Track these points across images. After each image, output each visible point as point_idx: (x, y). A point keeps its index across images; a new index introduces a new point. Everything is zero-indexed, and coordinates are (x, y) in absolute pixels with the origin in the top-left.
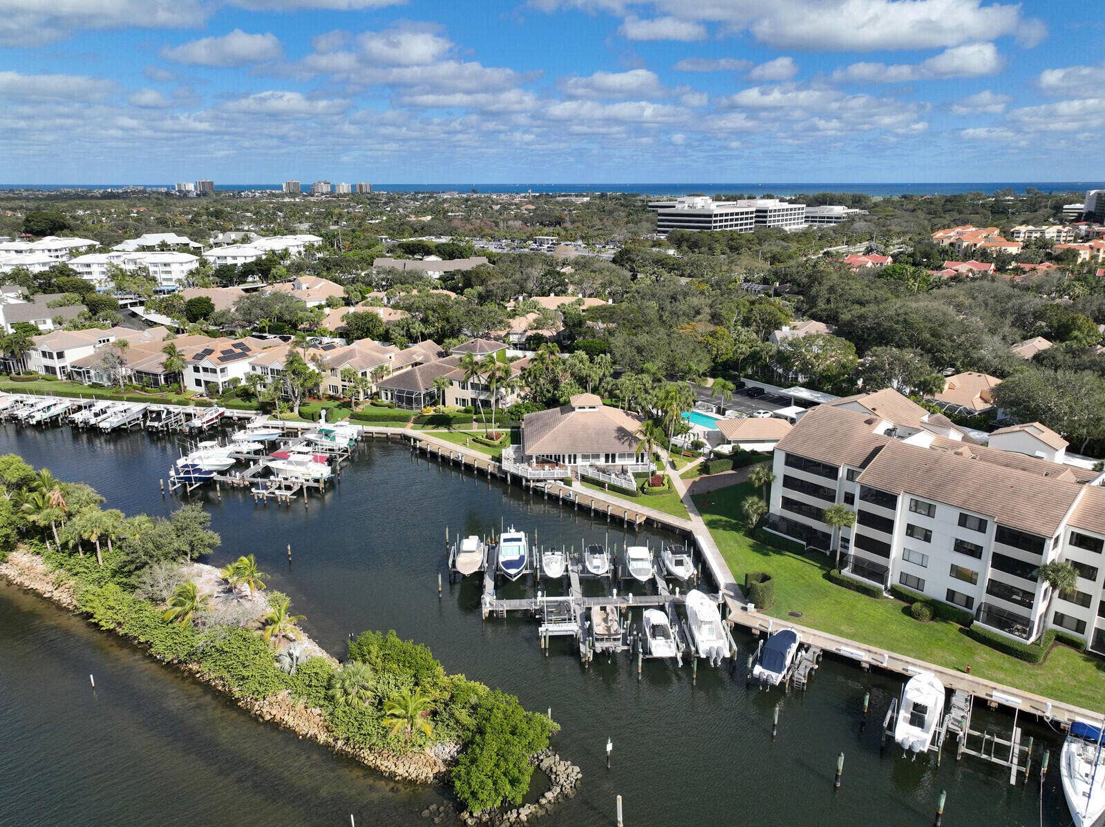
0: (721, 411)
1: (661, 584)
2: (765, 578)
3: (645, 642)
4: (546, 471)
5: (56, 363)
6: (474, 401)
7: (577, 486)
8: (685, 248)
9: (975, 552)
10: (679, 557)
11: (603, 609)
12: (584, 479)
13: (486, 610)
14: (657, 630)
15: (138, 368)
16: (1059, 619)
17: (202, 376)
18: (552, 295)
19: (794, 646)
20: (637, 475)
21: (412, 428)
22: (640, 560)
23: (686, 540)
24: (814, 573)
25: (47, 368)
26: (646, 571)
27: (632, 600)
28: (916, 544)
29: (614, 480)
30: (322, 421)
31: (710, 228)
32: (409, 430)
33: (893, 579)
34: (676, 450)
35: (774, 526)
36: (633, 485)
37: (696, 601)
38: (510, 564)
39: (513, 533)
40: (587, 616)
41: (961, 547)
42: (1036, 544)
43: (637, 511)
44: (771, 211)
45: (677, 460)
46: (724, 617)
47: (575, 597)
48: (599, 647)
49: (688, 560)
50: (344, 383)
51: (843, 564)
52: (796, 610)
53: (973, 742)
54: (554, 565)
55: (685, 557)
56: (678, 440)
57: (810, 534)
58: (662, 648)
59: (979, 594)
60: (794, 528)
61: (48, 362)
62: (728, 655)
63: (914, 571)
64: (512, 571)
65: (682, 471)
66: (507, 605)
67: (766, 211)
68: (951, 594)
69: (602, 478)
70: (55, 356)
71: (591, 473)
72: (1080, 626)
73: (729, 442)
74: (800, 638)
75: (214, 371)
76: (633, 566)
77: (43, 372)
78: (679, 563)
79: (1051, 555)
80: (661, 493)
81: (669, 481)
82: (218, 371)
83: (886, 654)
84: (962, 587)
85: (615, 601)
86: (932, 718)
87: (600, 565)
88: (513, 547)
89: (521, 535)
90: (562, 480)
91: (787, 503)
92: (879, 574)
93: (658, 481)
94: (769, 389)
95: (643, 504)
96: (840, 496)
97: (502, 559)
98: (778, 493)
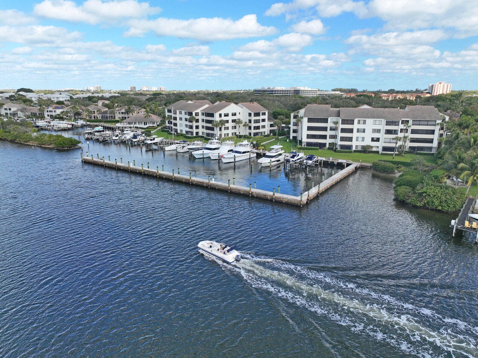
5: (8, 112)
6: (122, 117)
15: (31, 112)
17: (49, 113)
25: (6, 113)
32: (101, 123)
61: (6, 112)
67: (299, 91)
70: (8, 109)
75: (52, 111)
77: (5, 115)
82: (53, 111)
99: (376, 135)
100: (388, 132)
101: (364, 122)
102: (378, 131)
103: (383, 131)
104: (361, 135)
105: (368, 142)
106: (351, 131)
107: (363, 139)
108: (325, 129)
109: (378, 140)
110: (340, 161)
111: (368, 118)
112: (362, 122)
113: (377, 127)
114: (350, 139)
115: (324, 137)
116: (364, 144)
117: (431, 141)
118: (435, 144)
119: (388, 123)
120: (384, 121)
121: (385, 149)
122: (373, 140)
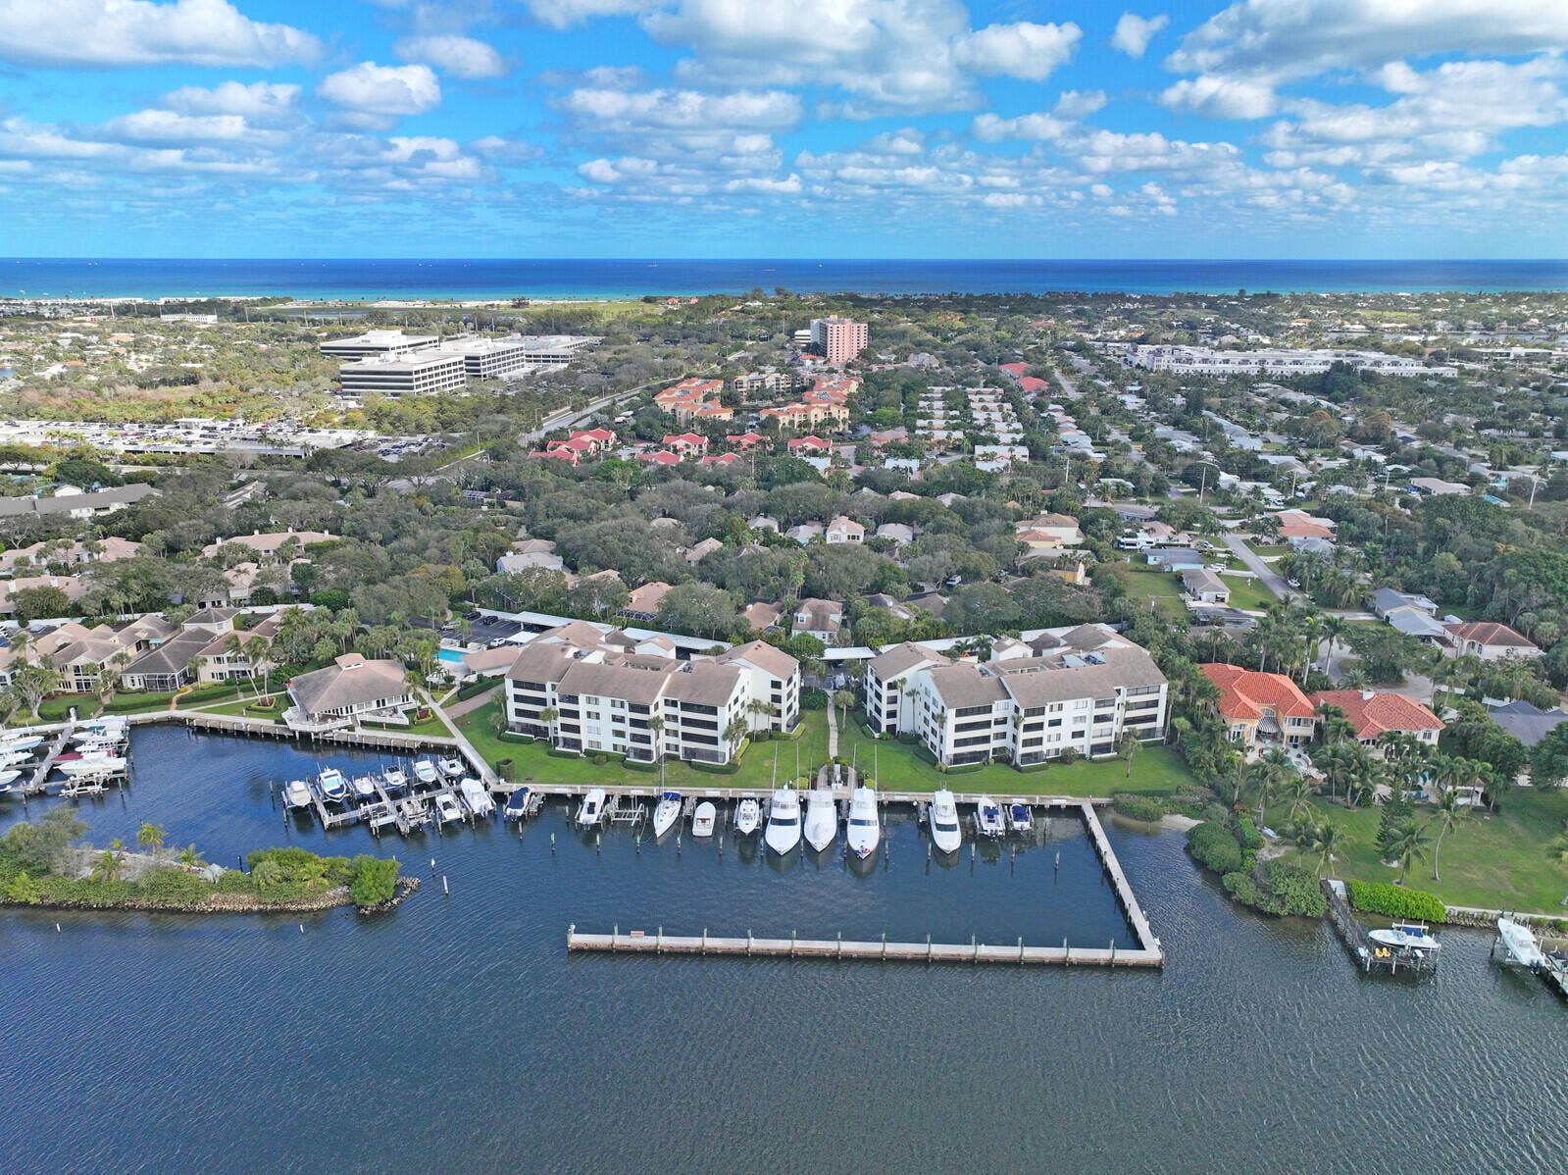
0: (464, 645)
1: (443, 782)
2: (508, 762)
3: (441, 815)
4: (329, 725)
6: (231, 672)
7: (359, 731)
8: (387, 426)
9: (621, 720)
10: (451, 762)
11: (409, 803)
12: (364, 724)
13: (326, 823)
14: (447, 805)
16: (668, 746)
18: (256, 532)
19: (528, 794)
20: (406, 712)
21: (177, 709)
22: (425, 770)
23: (453, 752)
24: (540, 753)
26: (432, 776)
27: (425, 795)
28: (593, 722)
29: (388, 720)
30: (73, 719)
31: (411, 388)
32: (174, 712)
33: (585, 746)
34: (434, 687)
35: (513, 730)
36: (406, 721)
37: (468, 784)
38: (334, 792)
39: (329, 772)
40: (399, 809)
41: (615, 719)
42: (645, 710)
43: (414, 739)
44: (484, 357)
45: (435, 695)
46: (486, 789)
47: (386, 801)
48: (413, 823)
49: (458, 764)
50: (78, 677)
51: (556, 743)
52: (530, 776)
53: (618, 815)
54: (365, 786)
55: (454, 761)
56: (433, 678)
57: (536, 730)
58: (451, 815)
59: (627, 742)
60: (526, 728)
62: (491, 808)
63: (595, 738)
64: (339, 795)
65: (441, 702)
66: (339, 818)
67: (478, 358)
68: (615, 747)
69: (378, 719)
71: (368, 718)
72: (677, 748)
73: (474, 673)
74: (532, 790)
76: (420, 776)
78: (452, 766)
79: (653, 714)
80: (428, 722)
81: (433, 712)
83: (579, 787)
84: (620, 741)
85: (415, 799)
86: (597, 809)
87: (398, 779)
88: (332, 780)
89: (336, 771)
90: (345, 728)
91: (519, 712)
92: (577, 744)
93: (424, 713)
94: (502, 615)
95: (417, 733)
96: (549, 703)
97: (327, 790)
98: (512, 706)
99: (1079, 728)
100: (1098, 719)
101: (1060, 707)
102: (1083, 719)
103: (1090, 719)
104: (1055, 729)
105: (1067, 742)
106: (1039, 726)
107: (1059, 737)
108: (987, 724)
109: (1081, 734)
110: (1056, 802)
111: (1066, 699)
112: (1055, 708)
113: (1079, 713)
114: (1039, 741)
115: (986, 739)
116: (1062, 745)
117: (1153, 718)
118: (1160, 723)
119: (1099, 704)
120: (1091, 702)
121: (1095, 749)
122: (1075, 735)
